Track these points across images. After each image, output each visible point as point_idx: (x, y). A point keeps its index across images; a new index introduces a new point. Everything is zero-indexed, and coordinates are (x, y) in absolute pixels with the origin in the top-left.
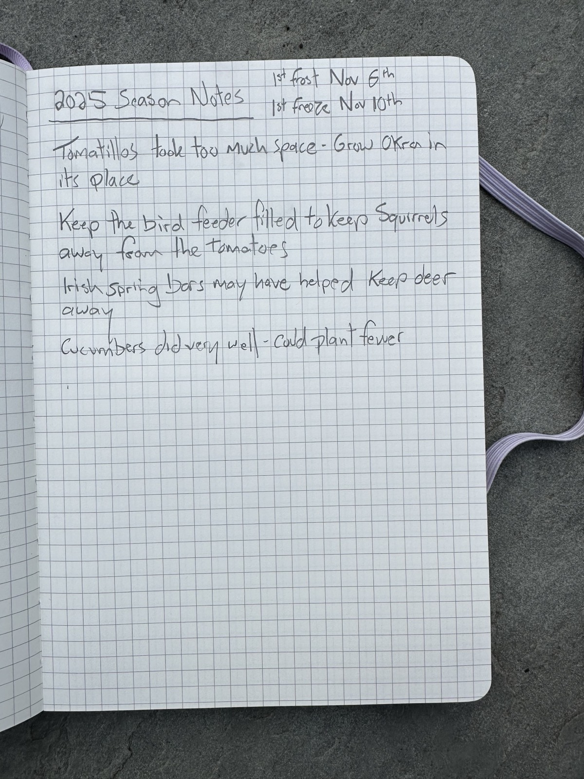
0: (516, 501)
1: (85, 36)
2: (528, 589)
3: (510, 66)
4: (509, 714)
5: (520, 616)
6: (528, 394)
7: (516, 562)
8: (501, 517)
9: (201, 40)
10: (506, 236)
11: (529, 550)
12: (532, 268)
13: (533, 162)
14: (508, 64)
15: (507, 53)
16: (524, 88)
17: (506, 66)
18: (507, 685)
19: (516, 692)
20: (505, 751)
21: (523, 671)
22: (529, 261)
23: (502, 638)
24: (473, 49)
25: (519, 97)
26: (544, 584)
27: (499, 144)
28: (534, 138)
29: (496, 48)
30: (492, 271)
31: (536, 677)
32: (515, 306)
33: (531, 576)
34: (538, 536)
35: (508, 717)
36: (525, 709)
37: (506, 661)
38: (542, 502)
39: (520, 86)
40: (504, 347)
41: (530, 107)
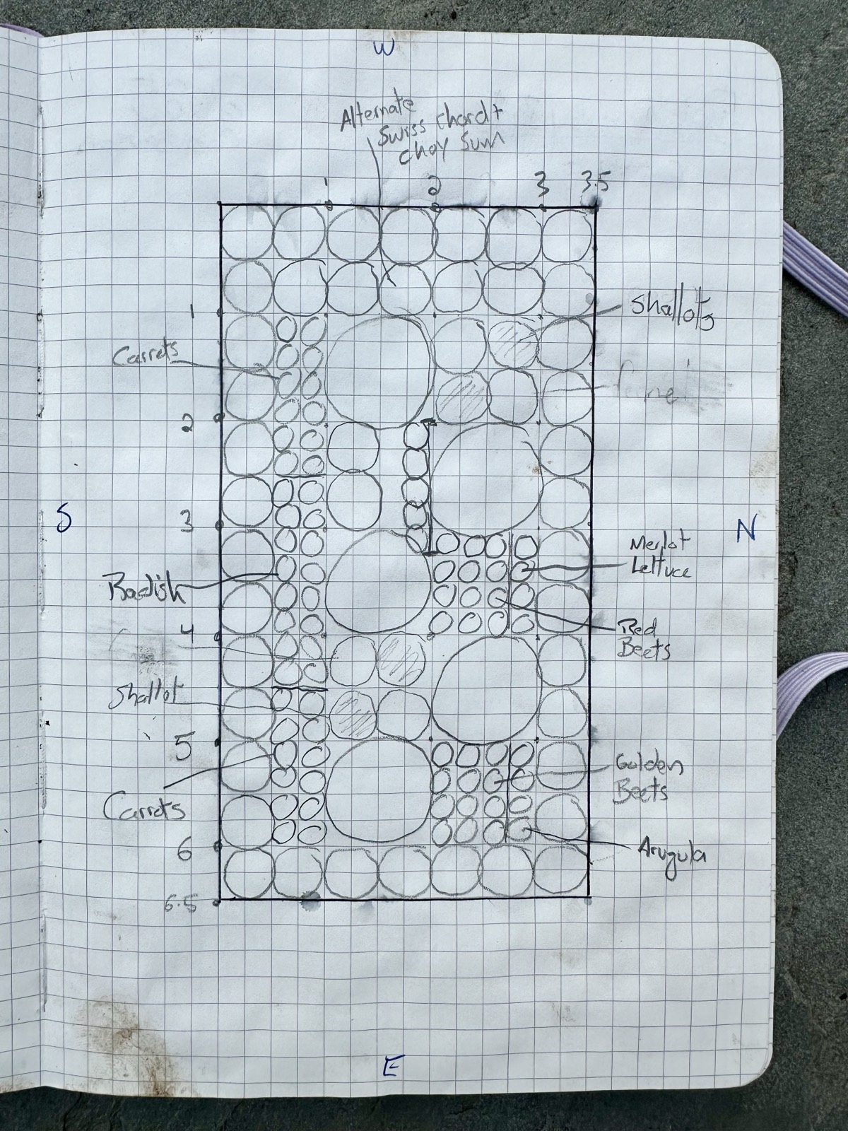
0: (818, 732)
1: (103, 9)
2: (842, 870)
3: (789, 37)
4: (818, 1064)
5: (831, 913)
7: (822, 827)
8: (796, 758)
10: (791, 311)
11: (841, 808)
12: (833, 361)
13: (830, 191)
15: (784, 16)
16: (813, 71)
17: (784, 37)
18: (814, 1021)
19: (827, 1032)
21: (837, 998)
22: (828, 350)
23: (803, 948)
24: (729, 11)
25: (806, 87)
28: (830, 153)
29: (766, 9)
32: (809, 423)
35: (815, 1070)
36: (841, 1057)
37: (811, 983)
39: (807, 70)
40: (793, 488)
41: (824, 102)
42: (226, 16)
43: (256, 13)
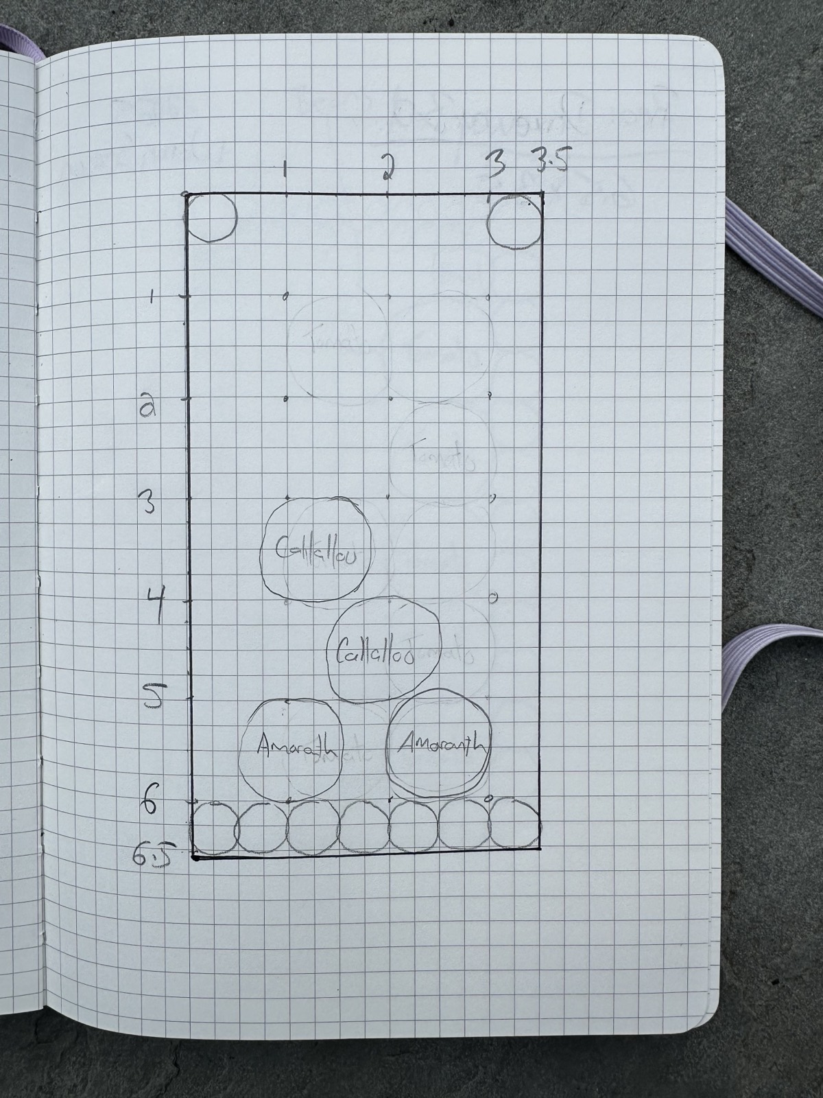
0: (766, 725)
1: (127, 11)
2: (782, 860)
3: (777, 50)
4: (746, 1045)
5: (768, 900)
6: (791, 561)
7: (764, 818)
8: (742, 748)
9: (299, 16)
10: (763, 316)
13: (810, 202)
15: (774, 29)
16: (799, 84)
17: (772, 50)
18: (744, 1003)
19: (757, 1014)
21: (769, 983)
22: (799, 356)
23: (738, 931)
24: (720, 23)
25: (791, 99)
27: (757, 172)
28: (813, 164)
29: (756, 22)
30: (740, 370)
32: (775, 425)
33: (787, 839)
35: (743, 1050)
36: (770, 1040)
37: (744, 966)
39: (793, 82)
40: (755, 488)
41: (809, 114)
42: (238, 19)
43: (266, 17)
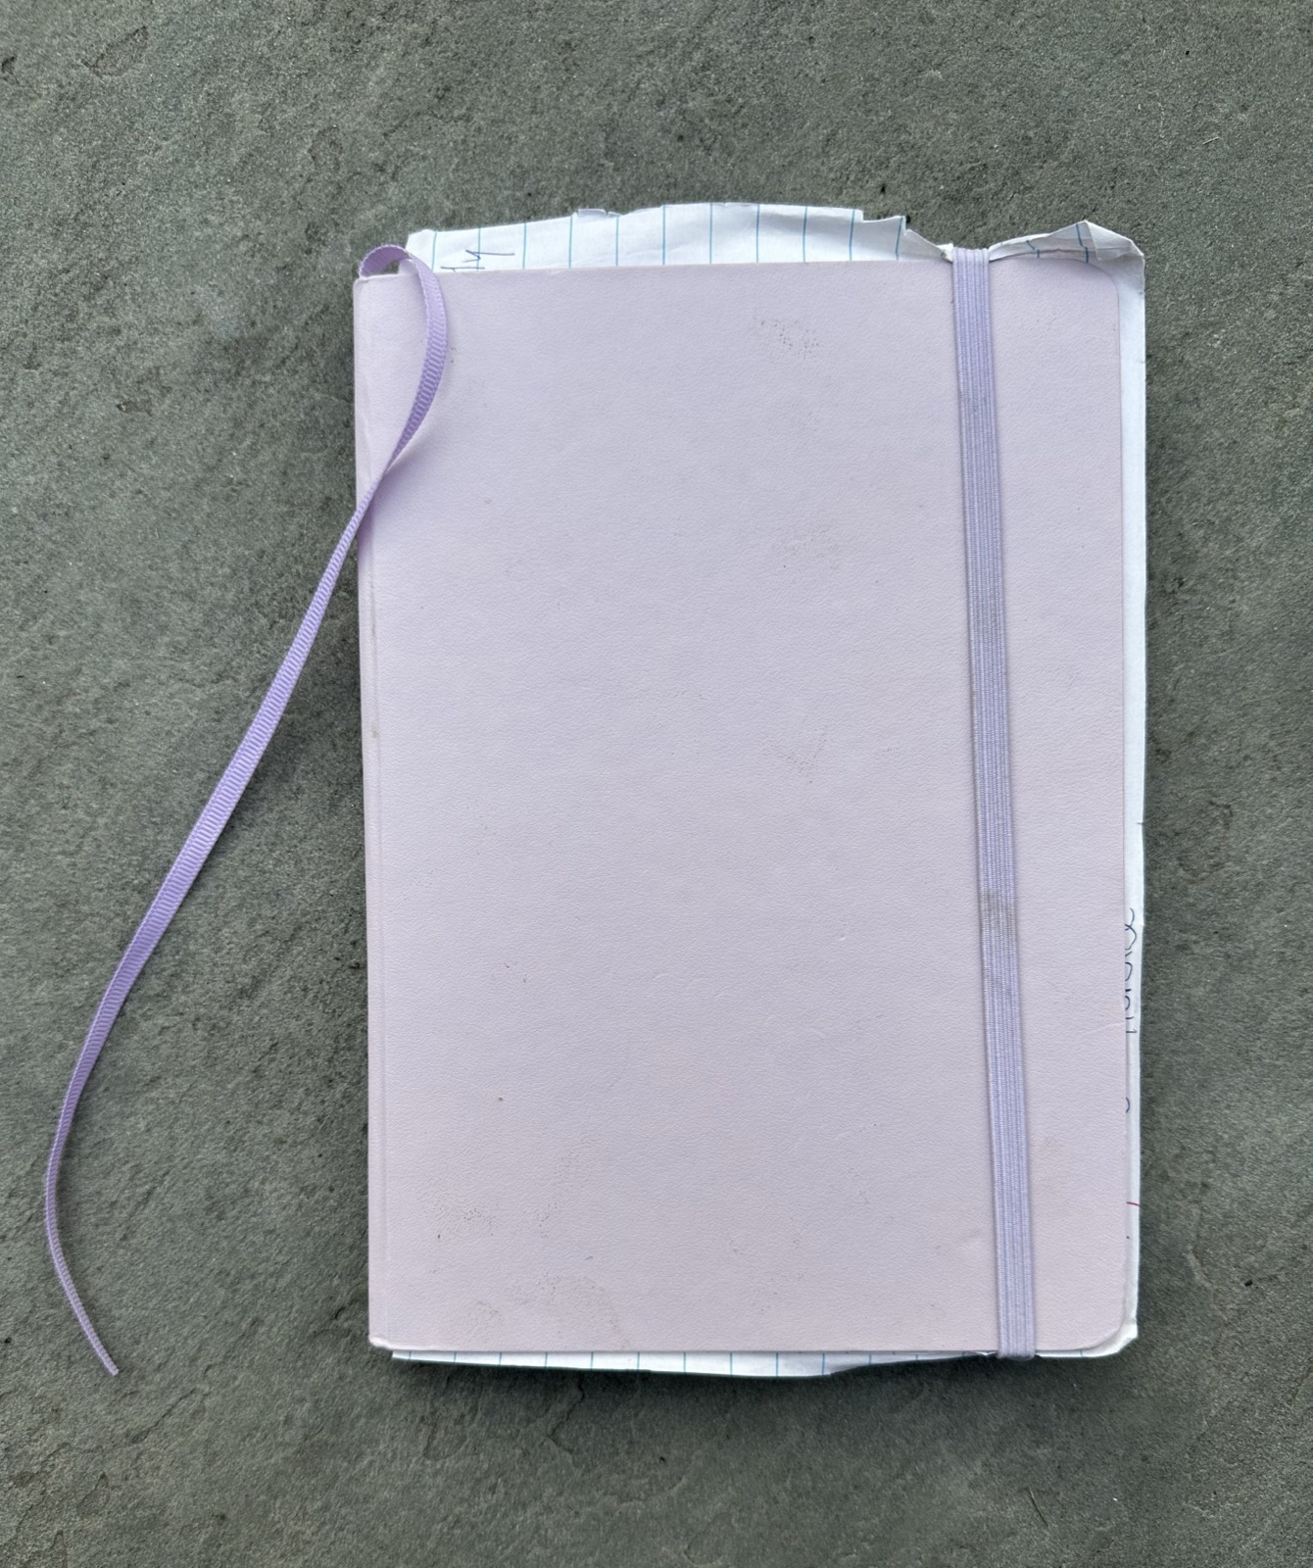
11: (1261, 1081)
12: (1285, 607)
14: (1257, 259)
20: (1207, 1416)
26: (1286, 1139)
31: (1263, 1294)
34: (1277, 1059)
38: (1288, 1002)
